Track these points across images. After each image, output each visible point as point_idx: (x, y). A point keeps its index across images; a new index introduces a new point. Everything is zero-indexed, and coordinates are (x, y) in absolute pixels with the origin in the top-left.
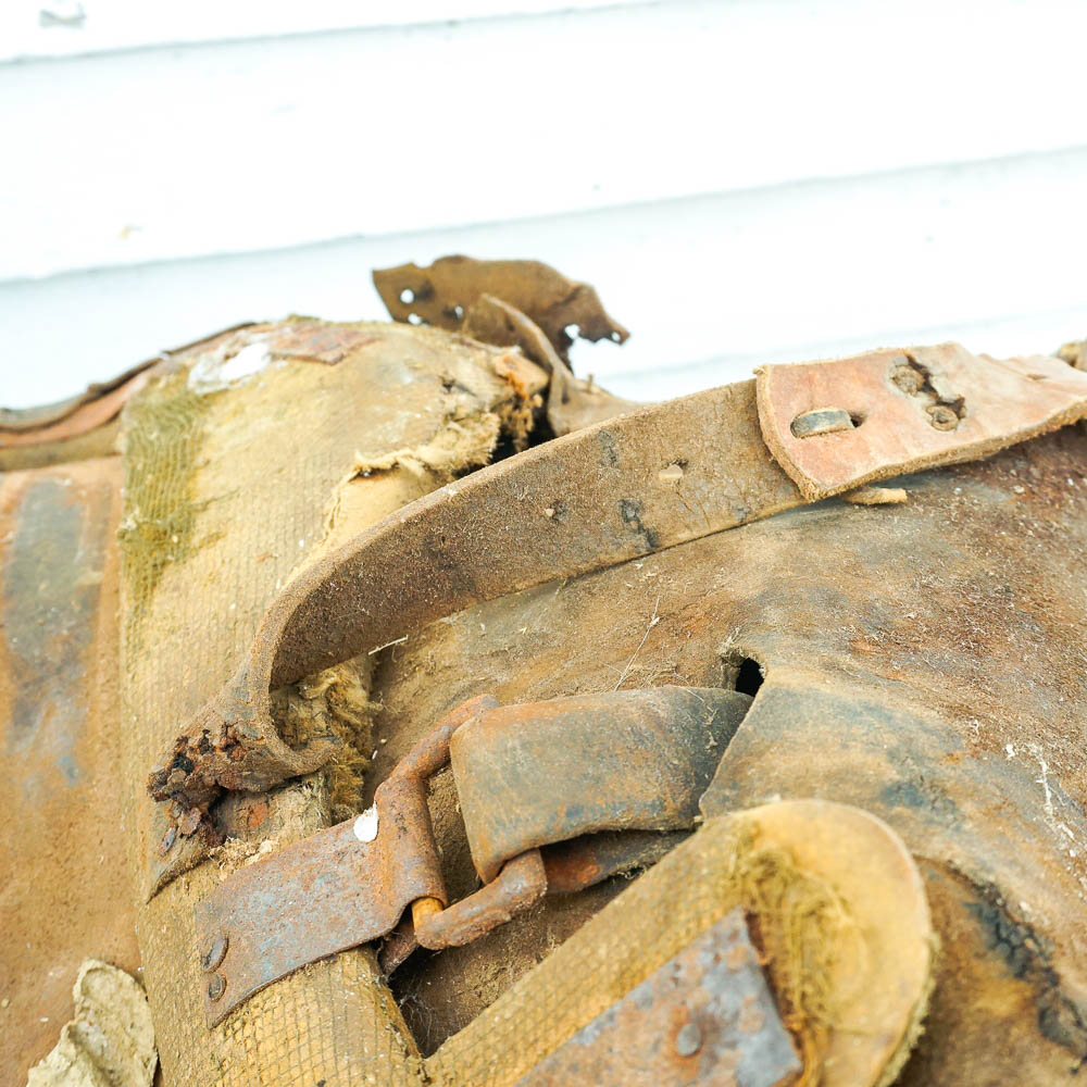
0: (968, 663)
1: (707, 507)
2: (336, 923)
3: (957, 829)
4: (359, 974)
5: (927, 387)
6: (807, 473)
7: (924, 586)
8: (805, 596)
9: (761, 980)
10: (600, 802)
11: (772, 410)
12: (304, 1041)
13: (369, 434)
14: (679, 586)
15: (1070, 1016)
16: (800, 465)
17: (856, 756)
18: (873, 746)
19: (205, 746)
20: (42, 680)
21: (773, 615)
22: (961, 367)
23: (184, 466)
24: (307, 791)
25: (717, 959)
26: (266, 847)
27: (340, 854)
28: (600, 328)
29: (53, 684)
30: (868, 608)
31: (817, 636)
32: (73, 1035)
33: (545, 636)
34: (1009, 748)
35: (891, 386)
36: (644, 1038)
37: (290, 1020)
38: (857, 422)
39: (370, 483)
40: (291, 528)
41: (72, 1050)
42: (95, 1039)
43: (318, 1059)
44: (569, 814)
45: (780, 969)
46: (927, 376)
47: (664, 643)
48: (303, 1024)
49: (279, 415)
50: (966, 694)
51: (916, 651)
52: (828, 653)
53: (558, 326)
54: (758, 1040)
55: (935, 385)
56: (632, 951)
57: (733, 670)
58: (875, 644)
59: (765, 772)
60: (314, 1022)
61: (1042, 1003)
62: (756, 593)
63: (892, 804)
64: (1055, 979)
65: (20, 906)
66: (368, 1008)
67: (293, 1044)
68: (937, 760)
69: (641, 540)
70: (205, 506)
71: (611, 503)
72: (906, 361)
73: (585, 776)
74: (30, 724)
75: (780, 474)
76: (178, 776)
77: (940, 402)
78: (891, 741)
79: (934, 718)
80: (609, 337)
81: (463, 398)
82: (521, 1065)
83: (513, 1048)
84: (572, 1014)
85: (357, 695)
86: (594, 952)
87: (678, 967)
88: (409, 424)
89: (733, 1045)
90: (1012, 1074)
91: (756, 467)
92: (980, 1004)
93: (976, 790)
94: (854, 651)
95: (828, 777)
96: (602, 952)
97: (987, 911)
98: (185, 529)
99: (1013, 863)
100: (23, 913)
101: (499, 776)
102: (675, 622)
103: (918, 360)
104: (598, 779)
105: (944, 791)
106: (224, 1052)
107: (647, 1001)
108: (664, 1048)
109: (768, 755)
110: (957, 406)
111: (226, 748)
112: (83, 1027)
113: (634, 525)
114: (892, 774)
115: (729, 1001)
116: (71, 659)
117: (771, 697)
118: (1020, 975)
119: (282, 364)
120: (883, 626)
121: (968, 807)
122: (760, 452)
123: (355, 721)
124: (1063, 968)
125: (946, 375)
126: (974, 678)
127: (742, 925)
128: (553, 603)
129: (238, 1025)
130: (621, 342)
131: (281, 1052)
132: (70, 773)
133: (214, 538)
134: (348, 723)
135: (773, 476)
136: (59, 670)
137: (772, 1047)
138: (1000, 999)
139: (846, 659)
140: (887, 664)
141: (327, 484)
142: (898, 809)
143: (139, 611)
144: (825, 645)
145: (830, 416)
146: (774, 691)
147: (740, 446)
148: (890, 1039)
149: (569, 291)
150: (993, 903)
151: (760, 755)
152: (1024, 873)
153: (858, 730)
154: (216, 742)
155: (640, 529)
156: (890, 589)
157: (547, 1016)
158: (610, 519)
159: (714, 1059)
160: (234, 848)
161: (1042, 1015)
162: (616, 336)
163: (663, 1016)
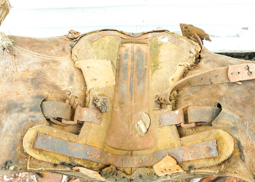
0: (243, 109)
1: (219, 81)
2: (173, 122)
3: (238, 134)
4: (175, 128)
5: (248, 69)
6: (231, 80)
7: (241, 97)
8: (228, 97)
9: (216, 147)
10: (202, 119)
11: (229, 72)
12: (169, 133)
13: (181, 59)
14: (214, 90)
15: (243, 157)
16: (231, 79)
17: (230, 123)
18: (231, 122)
19: (161, 99)
20: (140, 80)
21: (224, 99)
22: (253, 67)
23: (157, 55)
24: (171, 105)
25: (213, 143)
26: (166, 110)
27: (174, 114)
28: (208, 39)
29: (141, 81)
30: (234, 100)
31: (228, 103)
32: (142, 120)
33: (197, 91)
34: (245, 123)
35: (244, 69)
36: (204, 147)
37: (168, 130)
38: (239, 73)
39: (180, 66)
40: (170, 70)
41: (142, 121)
42: (144, 120)
43: (170, 135)
44: (199, 120)
45: (218, 147)
46: (249, 68)
47: (211, 97)
48: (169, 131)
49: (170, 51)
50: (242, 114)
51: (238, 107)
52: (229, 106)
53: (203, 37)
54: (215, 152)
55: (249, 70)
56: (204, 138)
57: (218, 104)
58: (234, 105)
59: (220, 121)
60: (170, 131)
61: (241, 155)
62: (222, 95)
63: (232, 129)
64: (243, 152)
65: (137, 105)
66: (176, 132)
67: (168, 133)
68: (237, 124)
69: (211, 83)
70: (160, 63)
71: (208, 79)
72: (247, 66)
73: (201, 116)
74: (139, 85)
75: (228, 79)
76: (158, 101)
77: (249, 72)
78: (233, 121)
79: (238, 117)
80: (209, 40)
81: (192, 54)
82: (190, 143)
83: (190, 141)
84: (197, 141)
85: (176, 93)
86: (200, 136)
87: (208, 142)
88: (185, 58)
89: (212, 151)
90: (236, 161)
91: (226, 77)
92: (235, 154)
93: (240, 128)
94: (231, 106)
95: (226, 124)
96: (201, 137)
97: (239, 144)
98: (158, 65)
99: (242, 138)
100: (138, 106)
101: (193, 114)
102: (212, 95)
103: (248, 66)
104: (203, 117)
105: (237, 129)
106: (160, 130)
107: (205, 144)
108: (205, 149)
109: (221, 120)
110: (251, 73)
111: (164, 100)
112: (143, 119)
113: (210, 81)
114: (233, 126)
115: (213, 148)
116: (143, 78)
117: (222, 113)
118: (240, 152)
119: (170, 42)
120: (235, 103)
121: (239, 131)
122: (227, 75)
123: (175, 96)
124: (244, 151)
125: (251, 68)
126: (243, 112)
127: (216, 142)
128: (199, 87)
129: (162, 128)
130: (210, 41)
131: (166, 133)
132: (143, 91)
133: (161, 68)
134: (174, 96)
135: (227, 79)
136: (142, 79)
137: (216, 153)
138: (237, 154)
139: (230, 107)
140: (234, 108)
141: (175, 65)
142: (232, 130)
143: (152, 75)
144: (229, 105)
145: (236, 73)
146: (223, 112)
147: (224, 74)
148: (227, 156)
149: (205, 34)
150: (239, 143)
151: (220, 119)
152: (243, 139)
153: (230, 119)
154: (163, 99)
155: (211, 82)
156: (237, 97)
157: (194, 140)
158: (208, 80)
159: (210, 152)
160: (163, 110)
161: (241, 156)
162: (210, 40)
163: (206, 146)
